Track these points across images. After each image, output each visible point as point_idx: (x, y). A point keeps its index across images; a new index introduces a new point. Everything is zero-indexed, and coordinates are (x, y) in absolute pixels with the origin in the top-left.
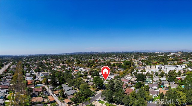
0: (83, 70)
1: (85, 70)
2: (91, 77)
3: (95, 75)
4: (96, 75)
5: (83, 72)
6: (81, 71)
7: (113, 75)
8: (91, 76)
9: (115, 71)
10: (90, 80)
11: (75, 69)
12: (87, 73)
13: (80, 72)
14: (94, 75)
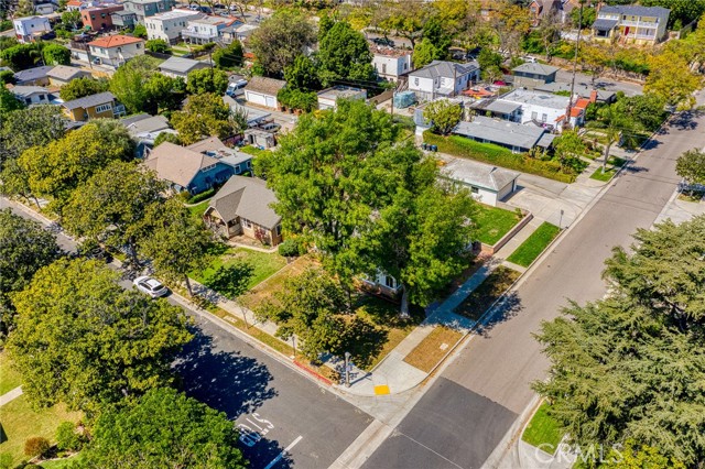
0: (190, 30)
1: (220, 26)
2: (273, 102)
3: (325, 75)
4: (337, 84)
5: (191, 56)
6: (178, 40)
7: (550, 79)
8: (281, 96)
9: (554, 36)
10: (261, 139)
11: (108, 27)
12: (233, 59)
13: (161, 51)
14: (316, 86)
